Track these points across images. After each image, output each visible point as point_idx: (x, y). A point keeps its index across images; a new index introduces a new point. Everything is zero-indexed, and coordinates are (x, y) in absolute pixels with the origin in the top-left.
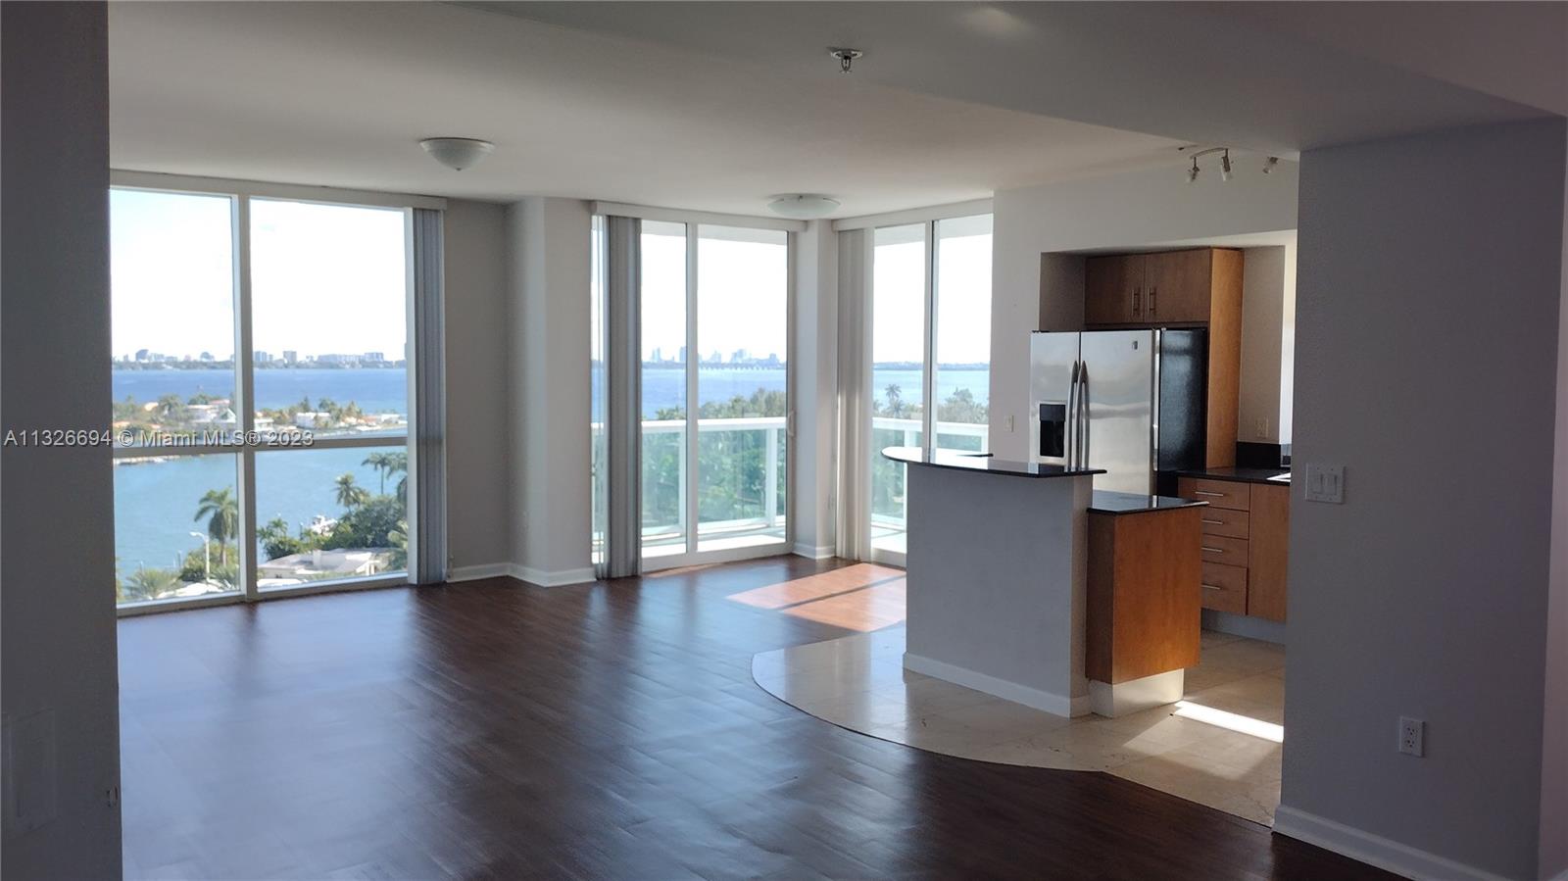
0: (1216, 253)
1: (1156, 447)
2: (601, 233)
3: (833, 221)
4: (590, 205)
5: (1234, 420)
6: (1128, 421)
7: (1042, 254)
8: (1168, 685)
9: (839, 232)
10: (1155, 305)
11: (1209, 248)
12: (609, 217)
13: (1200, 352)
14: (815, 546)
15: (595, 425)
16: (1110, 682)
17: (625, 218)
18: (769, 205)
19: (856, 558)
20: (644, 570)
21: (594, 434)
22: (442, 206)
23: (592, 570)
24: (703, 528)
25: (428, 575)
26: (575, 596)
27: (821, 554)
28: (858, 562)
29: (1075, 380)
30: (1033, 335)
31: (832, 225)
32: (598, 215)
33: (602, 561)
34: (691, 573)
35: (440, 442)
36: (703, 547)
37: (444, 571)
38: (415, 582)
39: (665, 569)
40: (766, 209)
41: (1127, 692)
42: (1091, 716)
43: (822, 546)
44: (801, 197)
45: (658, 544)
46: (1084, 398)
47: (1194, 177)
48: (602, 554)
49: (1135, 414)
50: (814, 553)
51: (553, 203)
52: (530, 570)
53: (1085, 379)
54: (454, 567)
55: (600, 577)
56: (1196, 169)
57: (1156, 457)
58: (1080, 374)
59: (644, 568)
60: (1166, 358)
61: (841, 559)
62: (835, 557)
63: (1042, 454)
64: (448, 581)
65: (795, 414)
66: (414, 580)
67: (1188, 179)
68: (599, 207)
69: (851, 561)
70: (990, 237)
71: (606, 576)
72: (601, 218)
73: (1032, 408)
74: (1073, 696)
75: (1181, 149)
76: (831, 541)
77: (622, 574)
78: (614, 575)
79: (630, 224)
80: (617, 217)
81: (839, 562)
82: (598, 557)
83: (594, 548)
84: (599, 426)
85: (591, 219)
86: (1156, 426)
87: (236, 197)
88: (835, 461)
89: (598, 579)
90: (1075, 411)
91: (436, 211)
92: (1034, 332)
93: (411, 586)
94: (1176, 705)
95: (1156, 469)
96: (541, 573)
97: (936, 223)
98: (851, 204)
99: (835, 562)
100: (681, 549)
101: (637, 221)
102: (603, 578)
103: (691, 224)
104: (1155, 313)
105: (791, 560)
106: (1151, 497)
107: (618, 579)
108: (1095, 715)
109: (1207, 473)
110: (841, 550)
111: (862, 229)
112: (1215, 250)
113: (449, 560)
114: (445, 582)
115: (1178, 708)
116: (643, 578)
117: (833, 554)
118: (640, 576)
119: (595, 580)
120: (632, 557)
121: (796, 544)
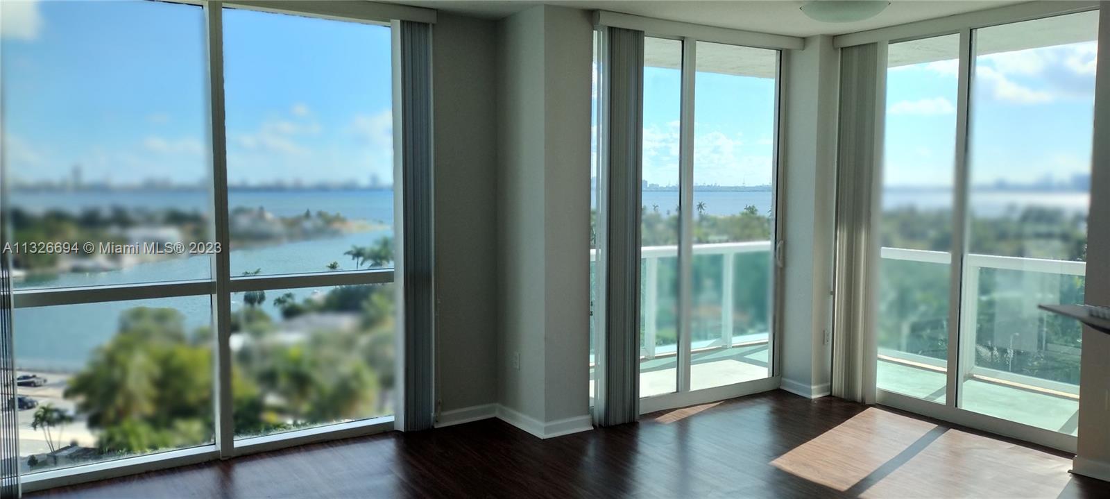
4: (591, 17)
9: (844, 48)
12: (610, 29)
14: (810, 384)
17: (628, 31)
20: (641, 412)
22: (433, 19)
23: (588, 417)
25: (415, 420)
27: (816, 393)
32: (600, 27)
37: (433, 414)
38: (403, 431)
43: (815, 384)
50: (810, 392)
52: (524, 417)
54: (443, 410)
55: (598, 424)
59: (643, 409)
61: (840, 399)
62: (831, 396)
64: (436, 427)
65: (785, 245)
66: (400, 427)
68: (600, 18)
71: (602, 425)
72: (602, 31)
76: (827, 380)
77: (619, 421)
78: (612, 422)
79: (634, 38)
80: (619, 30)
81: (834, 402)
85: (592, 34)
89: (596, 428)
91: (427, 25)
93: (397, 434)
97: (973, 33)
99: (831, 402)
100: (673, 386)
101: (640, 35)
102: (600, 427)
103: (688, 40)
107: (617, 426)
110: (838, 387)
111: (873, 45)
113: (437, 404)
114: (433, 428)
116: (641, 422)
117: (828, 393)
118: (638, 423)
119: (592, 428)
120: (628, 400)
121: (783, 379)
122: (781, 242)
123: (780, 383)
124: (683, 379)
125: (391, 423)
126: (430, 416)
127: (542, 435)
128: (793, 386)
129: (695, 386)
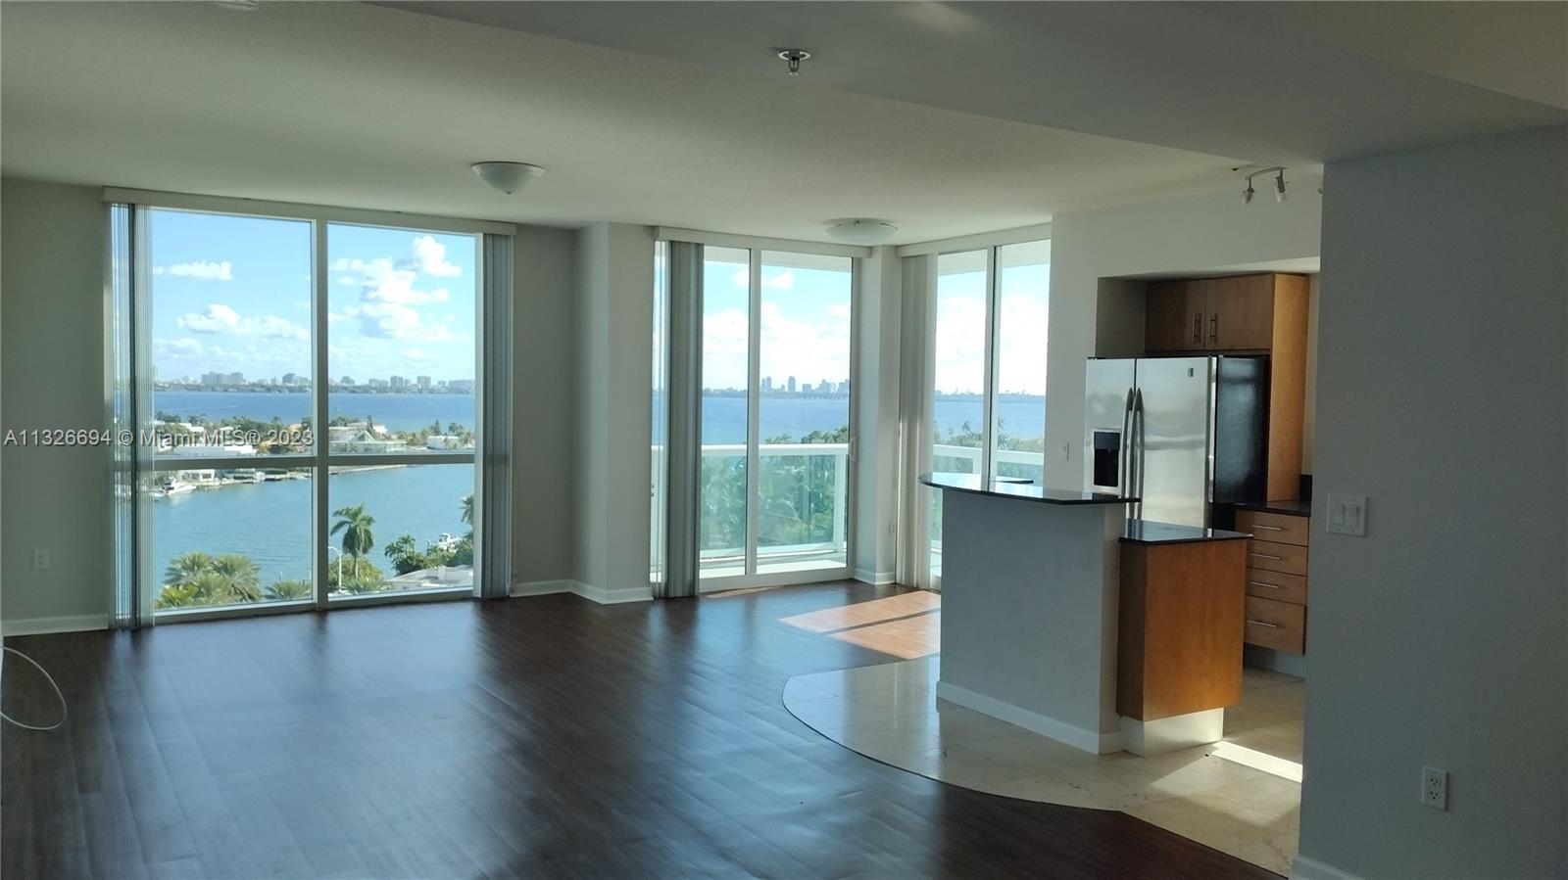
0: (1279, 280)
1: (1211, 478)
2: (664, 259)
3: (897, 247)
4: (653, 231)
5: (1298, 453)
6: (1185, 453)
7: (1101, 280)
8: (1207, 724)
9: (904, 258)
10: (1216, 332)
11: (1272, 274)
12: (672, 243)
13: (1262, 382)
15: (654, 448)
16: (1140, 718)
17: (689, 243)
18: (828, 230)
19: (915, 585)
20: (701, 591)
21: (654, 457)
22: (512, 231)
23: (648, 589)
24: (761, 551)
25: (491, 588)
26: (634, 613)
27: (881, 580)
28: (917, 589)
29: (1129, 408)
30: (1088, 361)
31: (896, 251)
32: (661, 241)
33: (659, 581)
34: (751, 595)
35: (505, 459)
36: (761, 570)
37: (508, 586)
38: (480, 596)
39: (724, 590)
40: (823, 234)
41: (1161, 729)
42: (1122, 754)
43: (881, 573)
44: (858, 222)
45: (717, 565)
46: (1139, 428)
47: (1249, 199)
48: (660, 574)
49: (1191, 446)
50: (874, 579)
51: (617, 228)
52: (589, 587)
53: (1140, 407)
54: (518, 582)
55: (657, 595)
56: (1251, 190)
57: (1211, 488)
58: (1135, 402)
59: (702, 588)
60: (1225, 389)
61: (900, 585)
63: (1096, 483)
64: (512, 596)
65: (858, 439)
66: (479, 594)
67: (1244, 201)
68: (662, 233)
69: (911, 588)
70: (1048, 266)
71: (663, 595)
72: (663, 243)
73: (1086, 439)
74: (1102, 732)
75: (1235, 169)
76: (891, 568)
77: (679, 593)
78: (672, 595)
79: (693, 250)
80: (680, 242)
81: (898, 588)
82: (657, 577)
83: (652, 569)
84: (659, 448)
85: (654, 245)
86: (1211, 457)
87: (314, 222)
88: (897, 487)
89: (655, 598)
90: (1129, 442)
91: (506, 237)
92: (1090, 358)
93: (475, 600)
94: (1214, 745)
95: (1211, 501)
96: (599, 592)
97: (998, 248)
98: (910, 229)
99: (895, 589)
100: (740, 571)
101: (699, 247)
102: (660, 598)
103: (754, 251)
104: (1215, 341)
105: (850, 585)
106: (1205, 530)
107: (675, 598)
108: (1125, 753)
109: (1269, 507)
110: (900, 577)
111: (925, 255)
112: (1277, 276)
114: (509, 597)
115: (1217, 749)
116: (701, 598)
117: (893, 581)
118: (697, 598)
119: (652, 599)
120: (689, 578)
121: (857, 569)
122: (855, 438)
123: (854, 573)
124: (751, 562)
125: (471, 591)
126: (504, 585)
127: (603, 602)
128: (862, 576)
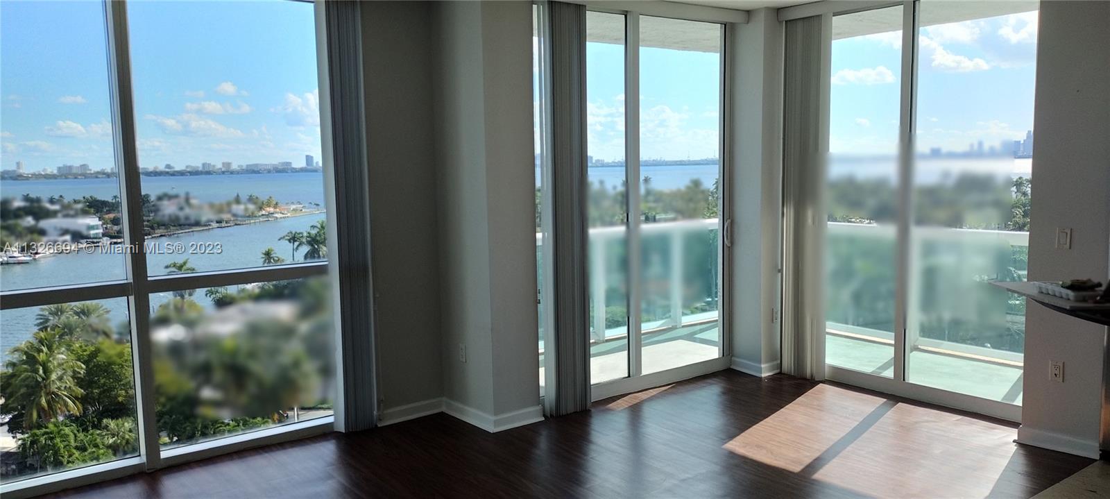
9: (787, 21)
12: (552, 4)
14: (760, 362)
17: (572, 5)
19: (810, 378)
20: (593, 400)
23: (539, 408)
25: (357, 420)
27: (766, 371)
31: (778, 15)
35: (365, 271)
36: (648, 369)
37: (375, 413)
38: (344, 431)
39: (611, 397)
43: (766, 362)
45: (604, 371)
50: (760, 370)
52: (472, 410)
54: (386, 408)
55: (548, 414)
59: (595, 396)
62: (780, 373)
64: (379, 426)
65: (732, 222)
66: (341, 427)
69: (801, 380)
71: (554, 414)
76: (776, 358)
77: (571, 409)
78: (563, 412)
79: (575, 13)
85: (532, 6)
89: (547, 418)
93: (337, 436)
96: (486, 419)
97: (917, 3)
99: (781, 380)
101: (582, 10)
102: (554, 417)
103: (632, 16)
107: (568, 415)
111: (817, 17)
113: (379, 401)
114: (376, 427)
116: (593, 410)
117: (778, 371)
118: (590, 411)
119: (543, 419)
120: (579, 387)
121: (733, 358)
122: (729, 221)
123: (731, 362)
124: (634, 362)
125: (331, 424)
126: (372, 413)
127: (492, 429)
128: (744, 366)
129: (646, 371)
